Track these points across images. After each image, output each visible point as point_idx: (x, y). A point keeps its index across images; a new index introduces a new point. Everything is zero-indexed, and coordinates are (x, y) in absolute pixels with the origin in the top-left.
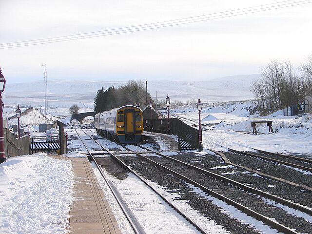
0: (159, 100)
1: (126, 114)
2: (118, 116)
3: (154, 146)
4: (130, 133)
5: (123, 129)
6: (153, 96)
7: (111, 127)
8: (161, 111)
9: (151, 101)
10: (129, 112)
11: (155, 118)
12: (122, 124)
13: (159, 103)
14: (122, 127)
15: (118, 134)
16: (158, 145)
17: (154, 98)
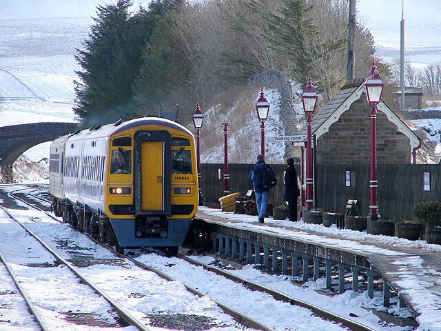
0: (418, 66)
1: (138, 149)
2: (111, 153)
3: (387, 304)
4: (154, 214)
5: (127, 200)
6: (384, 42)
7: (91, 190)
8: (424, 123)
9: (377, 71)
10: (151, 140)
11: (393, 160)
12: (127, 179)
13: (417, 83)
14: (126, 191)
15: (110, 215)
16: (405, 303)
17: (390, 53)
